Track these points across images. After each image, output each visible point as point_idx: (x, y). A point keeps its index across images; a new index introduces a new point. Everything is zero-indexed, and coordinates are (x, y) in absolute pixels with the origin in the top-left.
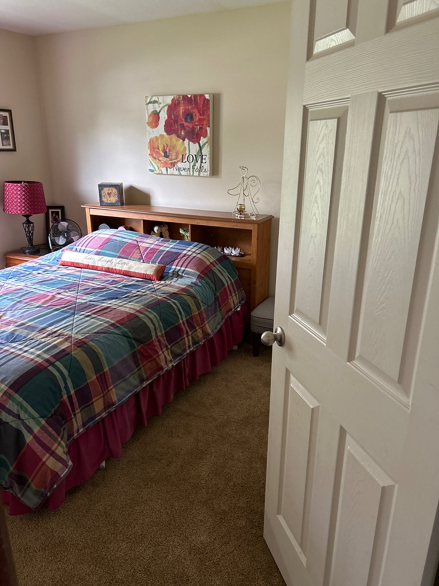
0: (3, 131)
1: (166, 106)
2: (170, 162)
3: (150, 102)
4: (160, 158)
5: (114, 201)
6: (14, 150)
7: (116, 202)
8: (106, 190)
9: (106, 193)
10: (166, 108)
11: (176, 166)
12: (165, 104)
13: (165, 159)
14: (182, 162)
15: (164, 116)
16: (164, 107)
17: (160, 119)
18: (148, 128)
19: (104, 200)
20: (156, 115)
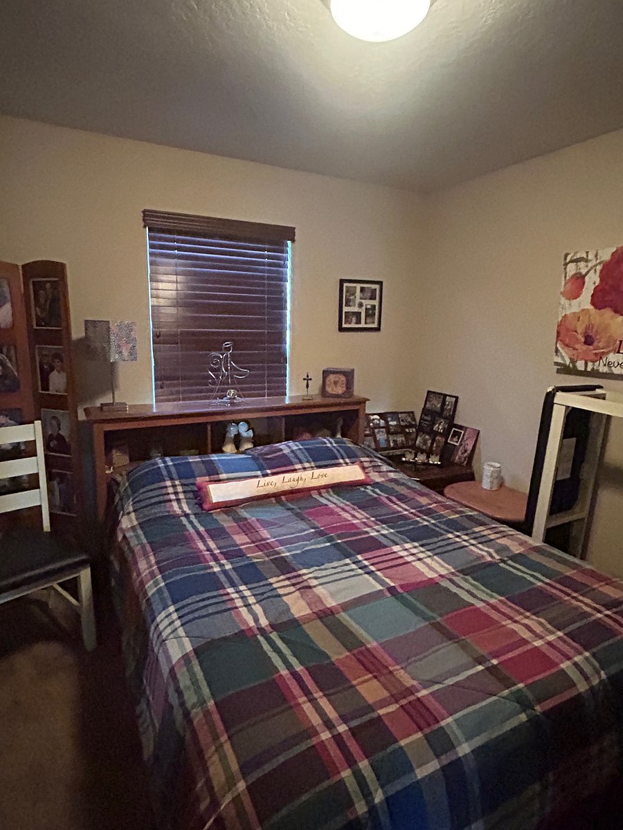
0: (369, 307)
1: (600, 263)
2: (594, 352)
3: (571, 261)
4: (577, 346)
5: (340, 392)
6: (378, 329)
7: (343, 394)
8: (332, 378)
9: (332, 381)
10: (599, 268)
11: (604, 359)
12: (598, 261)
13: (585, 347)
14: (619, 352)
15: (592, 280)
16: (596, 266)
17: (586, 284)
18: (563, 301)
19: (329, 389)
20: (580, 279)
